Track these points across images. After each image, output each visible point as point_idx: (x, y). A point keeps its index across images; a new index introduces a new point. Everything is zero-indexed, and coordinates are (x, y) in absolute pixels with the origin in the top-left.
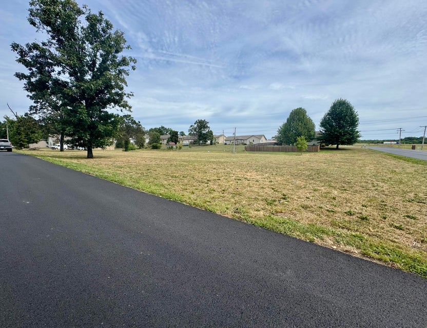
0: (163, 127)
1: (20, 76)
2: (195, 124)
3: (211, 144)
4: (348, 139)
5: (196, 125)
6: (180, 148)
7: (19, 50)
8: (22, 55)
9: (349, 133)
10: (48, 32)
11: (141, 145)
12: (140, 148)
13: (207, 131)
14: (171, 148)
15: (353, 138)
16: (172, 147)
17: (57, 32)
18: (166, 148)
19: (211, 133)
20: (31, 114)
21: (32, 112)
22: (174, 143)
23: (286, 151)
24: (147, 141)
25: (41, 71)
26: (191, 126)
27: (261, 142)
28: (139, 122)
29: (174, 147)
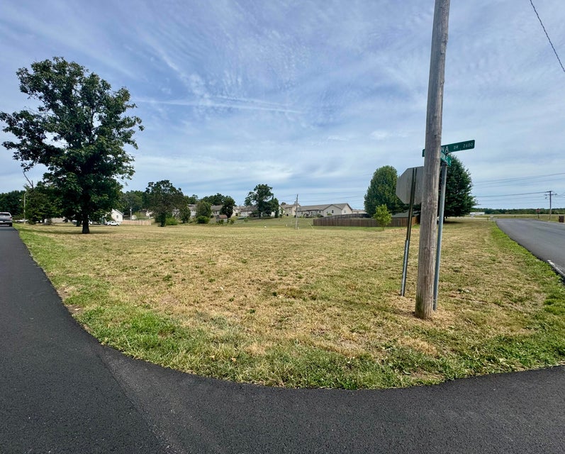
0: (219, 195)
1: (9, 145)
2: (255, 190)
3: (276, 216)
4: (455, 208)
5: (256, 192)
6: (232, 222)
7: (6, 119)
8: (10, 124)
9: (457, 200)
10: (40, 98)
11: (185, 219)
12: (184, 223)
13: (271, 199)
14: (221, 223)
15: (462, 207)
16: (222, 221)
17: (50, 97)
18: (215, 222)
19: (275, 202)
20: (45, 183)
21: (46, 180)
22: (225, 216)
23: (368, 226)
24: (193, 214)
25: (32, 138)
26: (250, 193)
27: (343, 213)
28: (180, 189)
29: (225, 220)
